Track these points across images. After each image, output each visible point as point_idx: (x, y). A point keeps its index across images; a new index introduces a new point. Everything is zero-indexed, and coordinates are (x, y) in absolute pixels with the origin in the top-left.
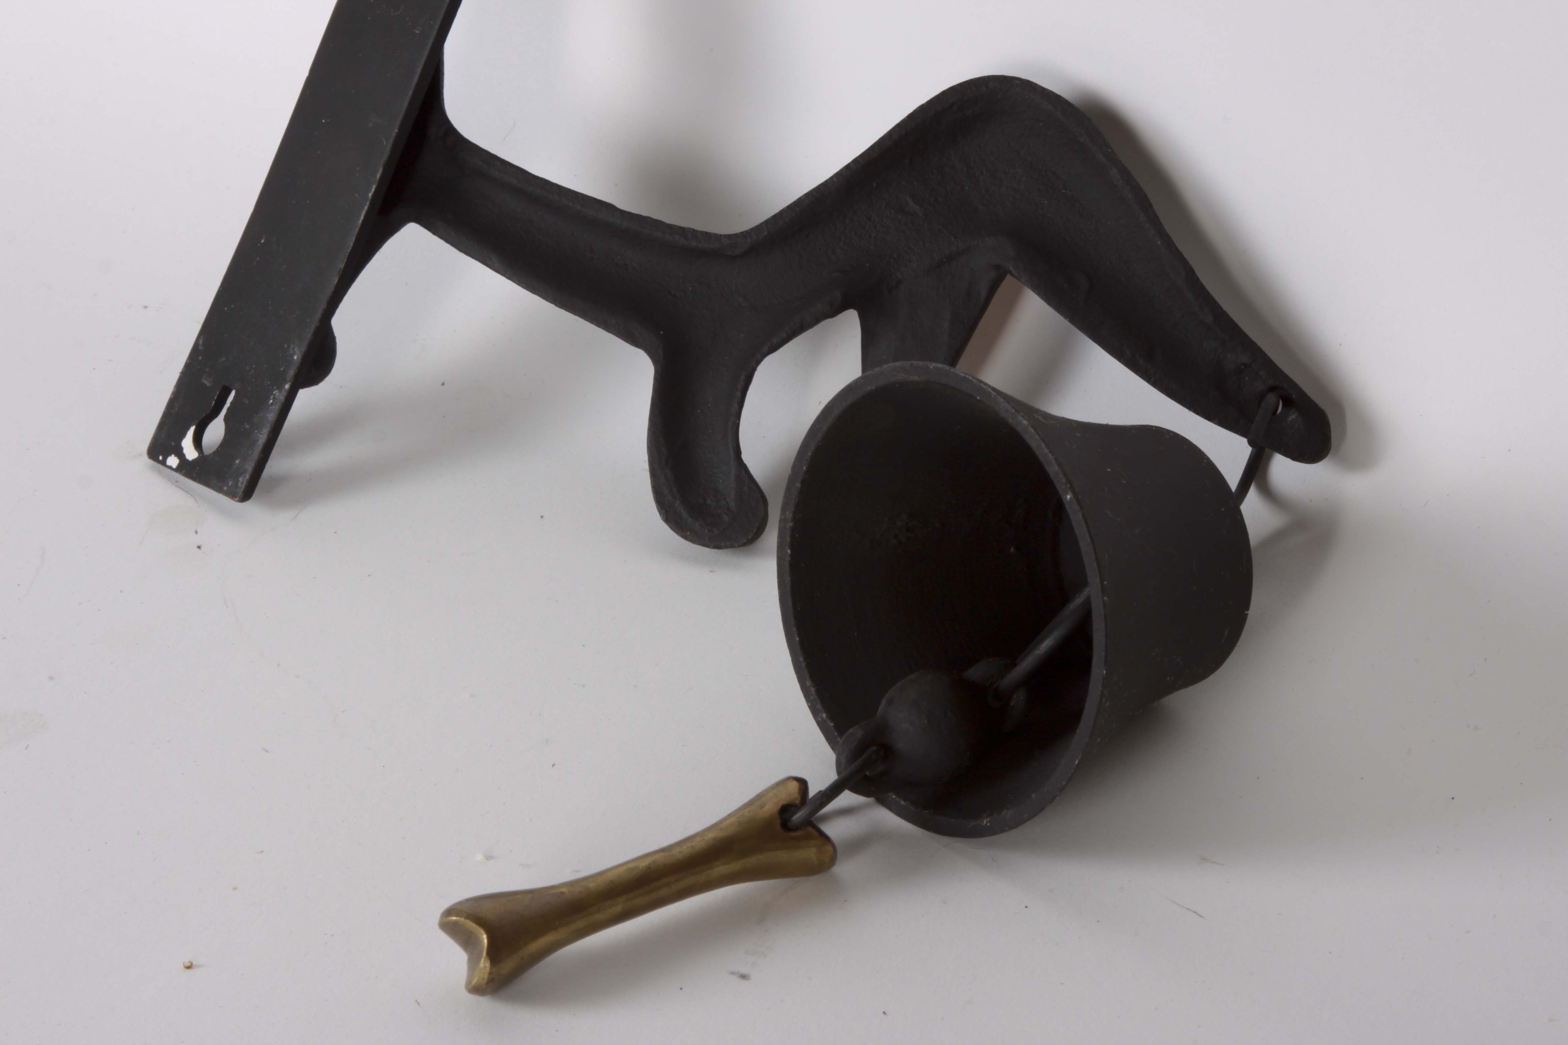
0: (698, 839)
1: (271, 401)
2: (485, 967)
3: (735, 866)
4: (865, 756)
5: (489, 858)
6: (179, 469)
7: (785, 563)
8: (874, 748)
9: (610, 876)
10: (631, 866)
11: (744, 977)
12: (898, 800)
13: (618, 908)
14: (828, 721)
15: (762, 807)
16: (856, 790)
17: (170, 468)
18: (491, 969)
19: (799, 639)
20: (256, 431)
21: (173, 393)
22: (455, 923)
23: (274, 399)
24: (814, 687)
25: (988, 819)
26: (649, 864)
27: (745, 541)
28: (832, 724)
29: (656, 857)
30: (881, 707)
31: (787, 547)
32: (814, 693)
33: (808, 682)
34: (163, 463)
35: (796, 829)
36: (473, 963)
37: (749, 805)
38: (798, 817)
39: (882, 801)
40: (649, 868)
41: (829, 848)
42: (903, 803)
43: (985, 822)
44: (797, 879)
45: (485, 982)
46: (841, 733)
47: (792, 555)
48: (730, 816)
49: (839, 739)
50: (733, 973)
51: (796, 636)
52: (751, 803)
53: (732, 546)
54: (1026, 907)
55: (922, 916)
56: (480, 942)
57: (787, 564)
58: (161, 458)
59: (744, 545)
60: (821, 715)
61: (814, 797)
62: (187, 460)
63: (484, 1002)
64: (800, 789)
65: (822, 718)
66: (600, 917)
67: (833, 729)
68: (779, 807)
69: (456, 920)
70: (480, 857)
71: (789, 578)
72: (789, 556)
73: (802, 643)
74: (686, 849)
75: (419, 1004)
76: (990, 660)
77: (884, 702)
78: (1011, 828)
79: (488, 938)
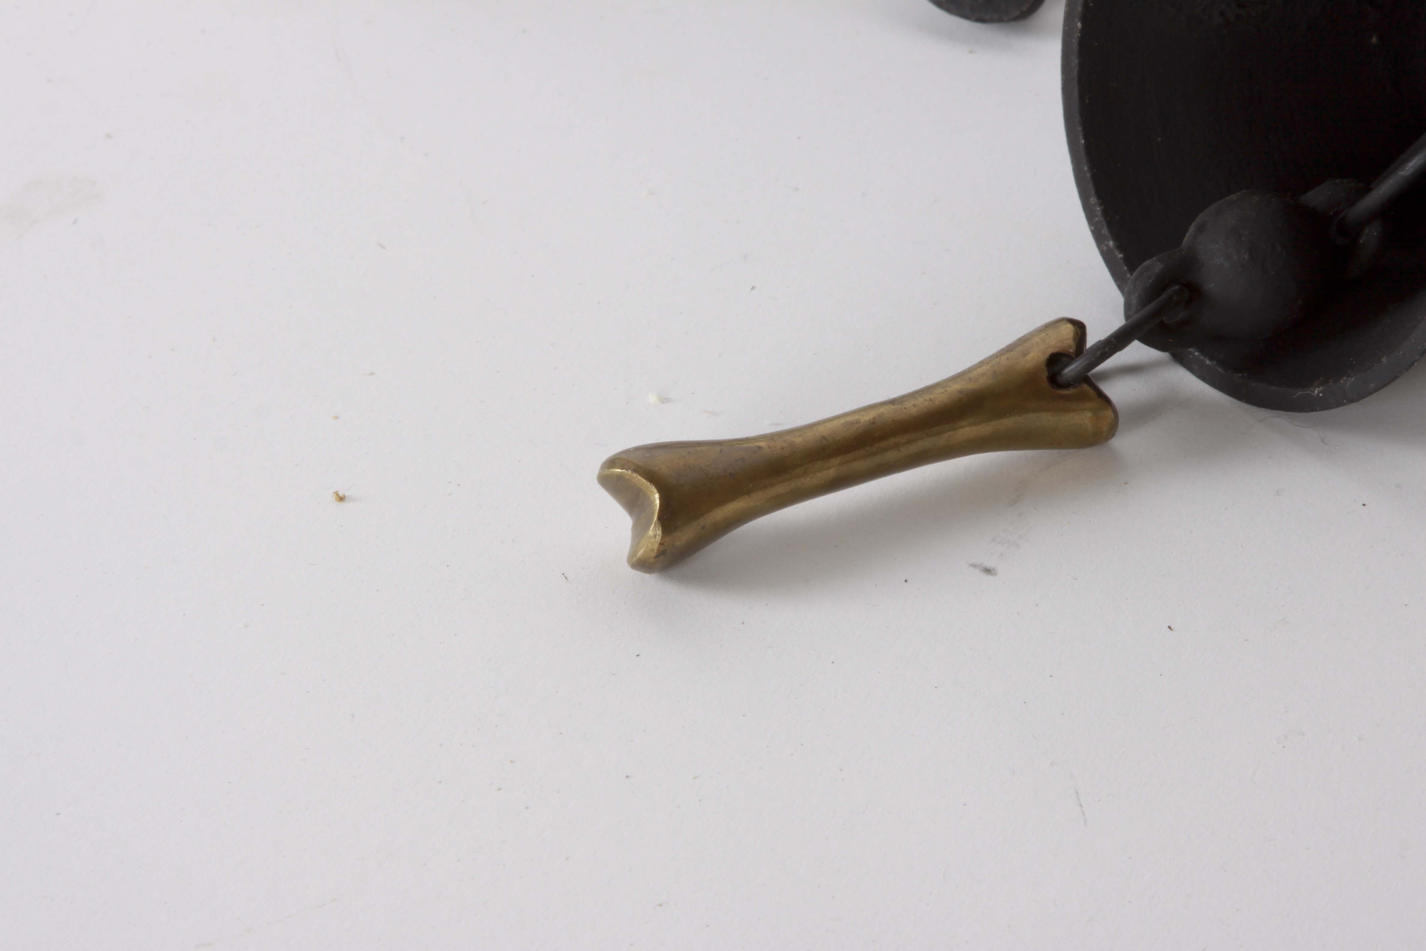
0: (939, 390)
2: (655, 536)
3: (985, 429)
4: (1164, 296)
5: (664, 400)
7: (1074, 41)
8: (1177, 287)
9: (823, 430)
10: (850, 419)
11: (988, 571)
12: (1202, 358)
13: (831, 473)
14: (1115, 250)
15: (1025, 354)
16: (1147, 341)
18: (662, 538)
19: (1085, 143)
22: (620, 477)
24: (1100, 205)
25: (1321, 389)
26: (874, 418)
27: (1017, 13)
28: (1121, 256)
29: (882, 410)
30: (1187, 235)
31: (1077, 19)
32: (1099, 213)
33: (1092, 199)
35: (1067, 385)
36: (639, 529)
37: (1008, 351)
38: (1071, 370)
39: (1180, 359)
40: (873, 422)
41: (1109, 413)
42: (1208, 362)
43: (1316, 392)
44: (1063, 452)
45: (654, 554)
46: (1132, 269)
47: (1083, 30)
48: (982, 363)
49: (1129, 276)
50: (974, 566)
51: (1081, 138)
52: (1010, 348)
53: (1000, 20)
54: (1364, 505)
55: (1226, 508)
56: (652, 503)
57: (1075, 42)
59: (1017, 19)
60: (1106, 242)
61: (1092, 347)
63: (651, 581)
64: (1076, 333)
65: (1107, 246)
66: (807, 482)
67: (1122, 261)
68: (1047, 356)
69: (621, 472)
70: (652, 399)
71: (1077, 61)
72: (1078, 31)
73: (1088, 147)
74: (922, 404)
75: (566, 578)
76: (1337, 181)
77: (1192, 229)
78: (1352, 401)
79: (661, 499)
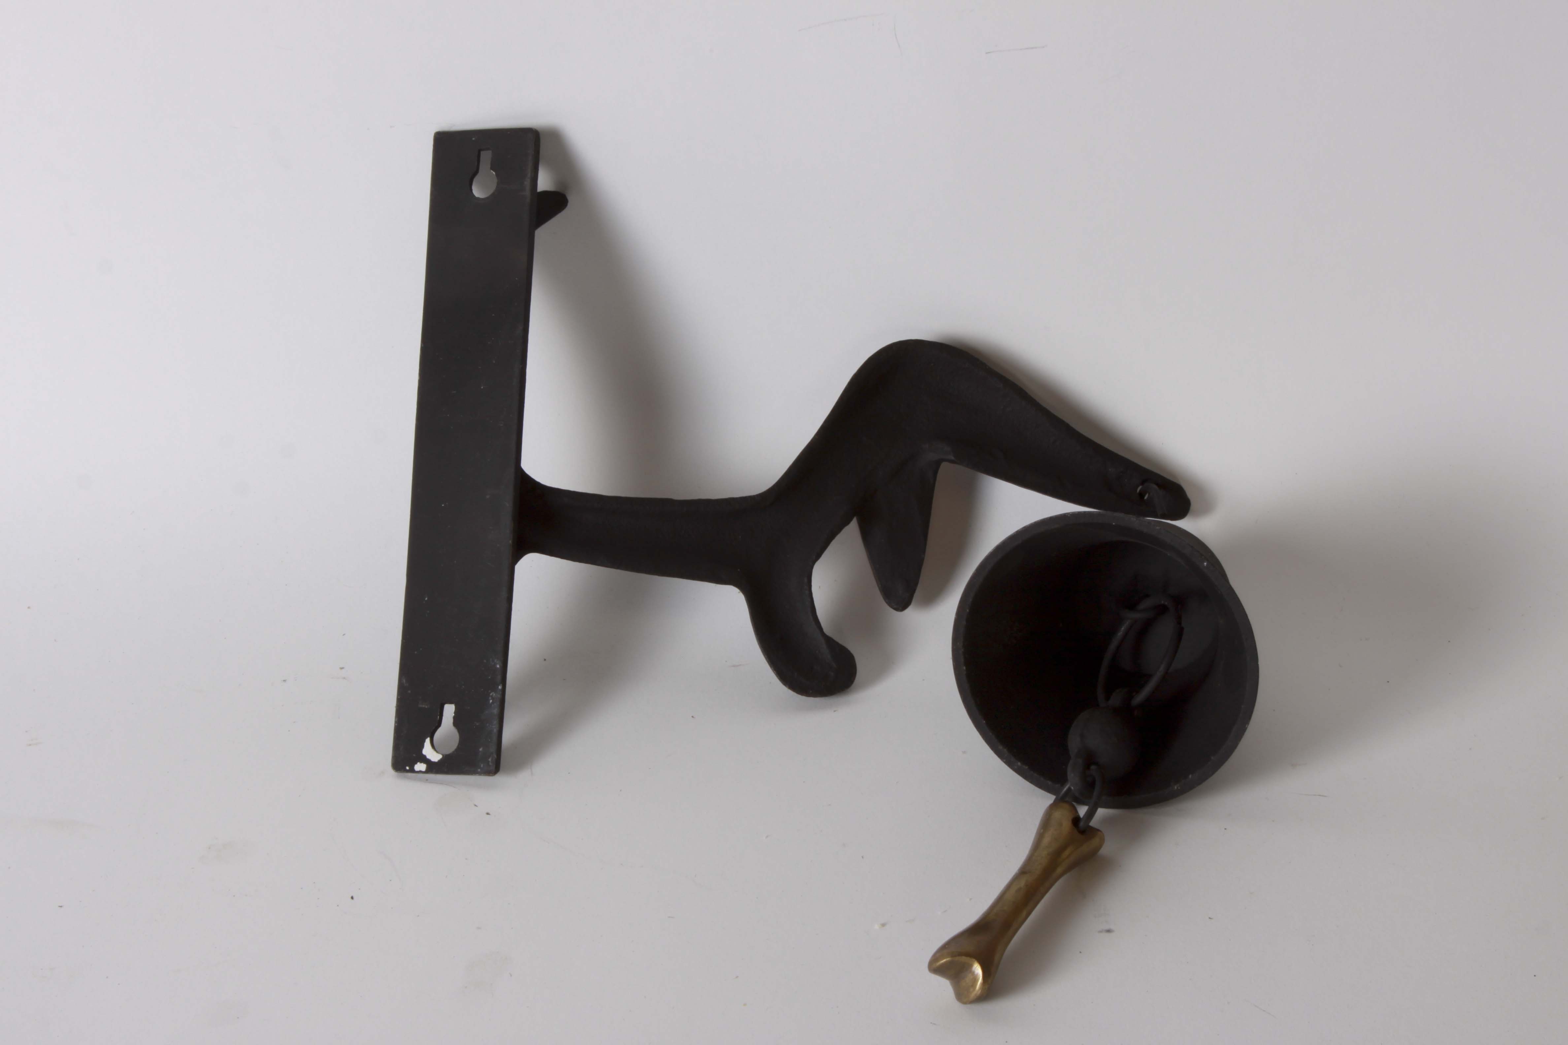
1: (491, 701)
6: (428, 771)
9: (1010, 898)
17: (420, 772)
20: (488, 725)
21: (396, 722)
23: (493, 699)
24: (1005, 748)
26: (1025, 883)
29: (1024, 878)
32: (1006, 752)
34: (412, 770)
40: (1026, 885)
51: (983, 721)
58: (408, 768)
62: (434, 763)
79: (979, 963)
